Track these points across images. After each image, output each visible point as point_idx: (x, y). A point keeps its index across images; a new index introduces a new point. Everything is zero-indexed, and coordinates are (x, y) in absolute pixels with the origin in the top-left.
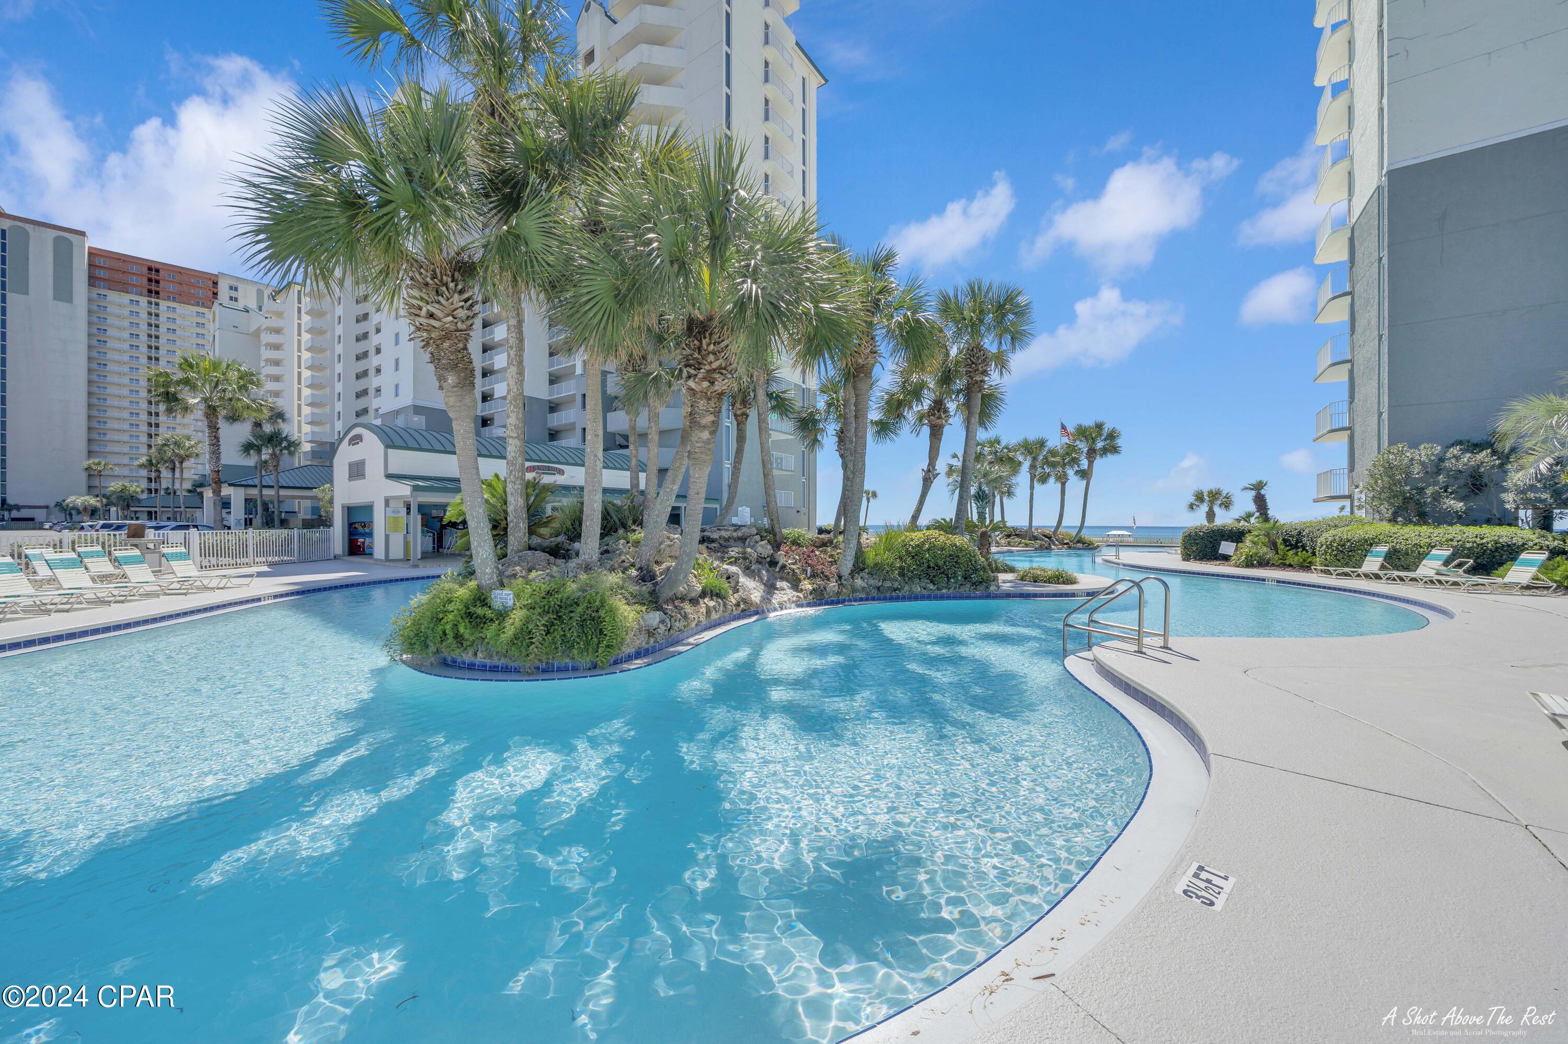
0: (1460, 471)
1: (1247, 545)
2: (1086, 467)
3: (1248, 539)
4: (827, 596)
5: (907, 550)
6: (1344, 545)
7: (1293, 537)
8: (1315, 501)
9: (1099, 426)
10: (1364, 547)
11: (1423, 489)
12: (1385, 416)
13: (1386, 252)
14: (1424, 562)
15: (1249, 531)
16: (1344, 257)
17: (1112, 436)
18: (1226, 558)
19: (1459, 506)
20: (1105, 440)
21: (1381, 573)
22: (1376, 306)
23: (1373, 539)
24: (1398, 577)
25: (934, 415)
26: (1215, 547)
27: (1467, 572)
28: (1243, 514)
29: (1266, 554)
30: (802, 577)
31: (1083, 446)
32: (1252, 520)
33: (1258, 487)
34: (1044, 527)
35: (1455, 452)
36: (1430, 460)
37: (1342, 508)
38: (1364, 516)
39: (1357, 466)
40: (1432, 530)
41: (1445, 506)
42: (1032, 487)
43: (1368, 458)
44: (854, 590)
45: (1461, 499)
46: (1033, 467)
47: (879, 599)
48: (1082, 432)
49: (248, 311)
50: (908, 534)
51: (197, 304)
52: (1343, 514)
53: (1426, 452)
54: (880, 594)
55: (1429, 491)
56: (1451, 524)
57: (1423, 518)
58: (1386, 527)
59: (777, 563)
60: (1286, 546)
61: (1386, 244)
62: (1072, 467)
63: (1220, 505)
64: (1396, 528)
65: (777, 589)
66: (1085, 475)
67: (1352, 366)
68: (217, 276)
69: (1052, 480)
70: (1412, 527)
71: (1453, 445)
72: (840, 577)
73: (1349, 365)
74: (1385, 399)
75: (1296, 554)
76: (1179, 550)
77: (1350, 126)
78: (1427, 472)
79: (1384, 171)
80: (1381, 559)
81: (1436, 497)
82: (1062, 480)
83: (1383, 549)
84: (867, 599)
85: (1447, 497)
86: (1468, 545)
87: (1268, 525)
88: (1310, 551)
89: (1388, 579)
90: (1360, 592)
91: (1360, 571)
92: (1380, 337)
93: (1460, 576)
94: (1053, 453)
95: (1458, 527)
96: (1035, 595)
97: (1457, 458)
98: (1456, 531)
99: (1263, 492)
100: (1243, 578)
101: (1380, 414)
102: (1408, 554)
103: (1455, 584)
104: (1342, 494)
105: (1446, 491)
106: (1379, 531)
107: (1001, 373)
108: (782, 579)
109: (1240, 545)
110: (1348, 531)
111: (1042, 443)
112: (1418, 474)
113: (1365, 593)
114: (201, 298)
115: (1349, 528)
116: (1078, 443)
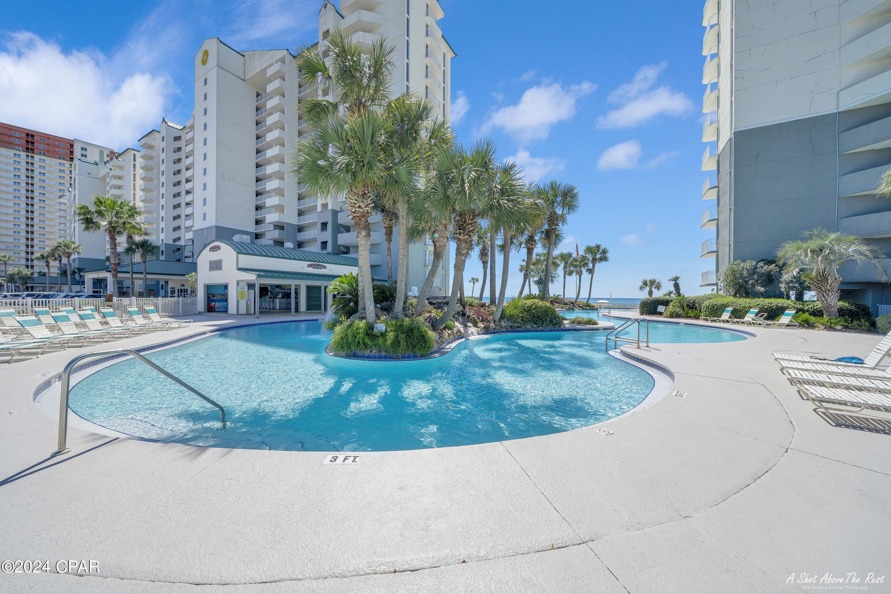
0: (763, 273)
1: (670, 307)
2: (591, 268)
3: (671, 304)
4: (490, 330)
5: (524, 308)
6: (714, 307)
7: (691, 303)
8: (701, 286)
9: (598, 247)
10: (721, 308)
11: (748, 281)
12: (732, 247)
13: (733, 170)
14: (747, 315)
15: (671, 301)
16: (715, 168)
17: (604, 252)
18: (661, 314)
19: (762, 289)
20: (601, 254)
21: (729, 320)
22: (729, 195)
23: (726, 304)
24: (736, 321)
25: (529, 243)
26: (656, 308)
27: (764, 319)
28: (667, 292)
29: (679, 311)
30: (478, 321)
31: (590, 257)
32: (672, 295)
33: (676, 279)
34: (570, 298)
35: (761, 265)
36: (751, 268)
37: (713, 290)
38: (723, 293)
39: (720, 270)
40: (751, 300)
41: (756, 290)
42: (565, 278)
43: (725, 267)
44: (501, 327)
45: (762, 286)
46: (565, 267)
47: (512, 332)
48: (589, 250)
49: (97, 164)
50: (524, 301)
51: (60, 158)
52: (713, 292)
53: (749, 264)
54: (512, 329)
55: (750, 282)
56: (759, 298)
57: (747, 294)
58: (732, 299)
59: (466, 314)
60: (688, 308)
61: (733, 166)
62: (584, 267)
63: (655, 287)
64: (736, 299)
65: (468, 326)
66: (591, 271)
67: (718, 222)
68: (73, 141)
69: (574, 274)
70: (743, 299)
71: (760, 261)
72: (495, 321)
73: (716, 221)
74: (732, 238)
75: (693, 311)
76: (638, 311)
77: (718, 107)
78: (749, 273)
79: (733, 132)
80: (729, 314)
81: (753, 285)
82: (580, 274)
83: (730, 309)
84: (507, 332)
85: (758, 285)
86: (765, 307)
87: (680, 298)
88: (699, 310)
89: (732, 322)
90: (720, 328)
91: (720, 319)
92: (730, 209)
93: (761, 321)
94: (575, 260)
95: (762, 299)
96: (581, 330)
97: (762, 267)
98: (761, 301)
99: (678, 282)
100: (670, 322)
101: (730, 246)
102: (740, 311)
103: (760, 324)
104: (713, 283)
105: (757, 282)
106: (729, 300)
107: (563, 224)
108: (468, 322)
109: (667, 307)
110: (716, 301)
111: (570, 255)
112: (746, 274)
113: (722, 328)
114: (62, 154)
115: (716, 299)
116: (587, 255)
